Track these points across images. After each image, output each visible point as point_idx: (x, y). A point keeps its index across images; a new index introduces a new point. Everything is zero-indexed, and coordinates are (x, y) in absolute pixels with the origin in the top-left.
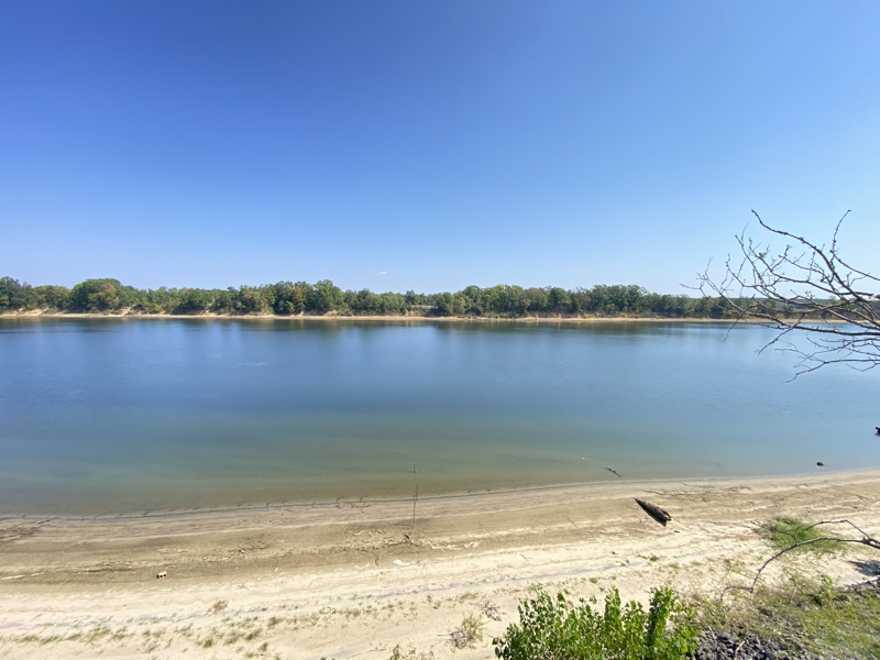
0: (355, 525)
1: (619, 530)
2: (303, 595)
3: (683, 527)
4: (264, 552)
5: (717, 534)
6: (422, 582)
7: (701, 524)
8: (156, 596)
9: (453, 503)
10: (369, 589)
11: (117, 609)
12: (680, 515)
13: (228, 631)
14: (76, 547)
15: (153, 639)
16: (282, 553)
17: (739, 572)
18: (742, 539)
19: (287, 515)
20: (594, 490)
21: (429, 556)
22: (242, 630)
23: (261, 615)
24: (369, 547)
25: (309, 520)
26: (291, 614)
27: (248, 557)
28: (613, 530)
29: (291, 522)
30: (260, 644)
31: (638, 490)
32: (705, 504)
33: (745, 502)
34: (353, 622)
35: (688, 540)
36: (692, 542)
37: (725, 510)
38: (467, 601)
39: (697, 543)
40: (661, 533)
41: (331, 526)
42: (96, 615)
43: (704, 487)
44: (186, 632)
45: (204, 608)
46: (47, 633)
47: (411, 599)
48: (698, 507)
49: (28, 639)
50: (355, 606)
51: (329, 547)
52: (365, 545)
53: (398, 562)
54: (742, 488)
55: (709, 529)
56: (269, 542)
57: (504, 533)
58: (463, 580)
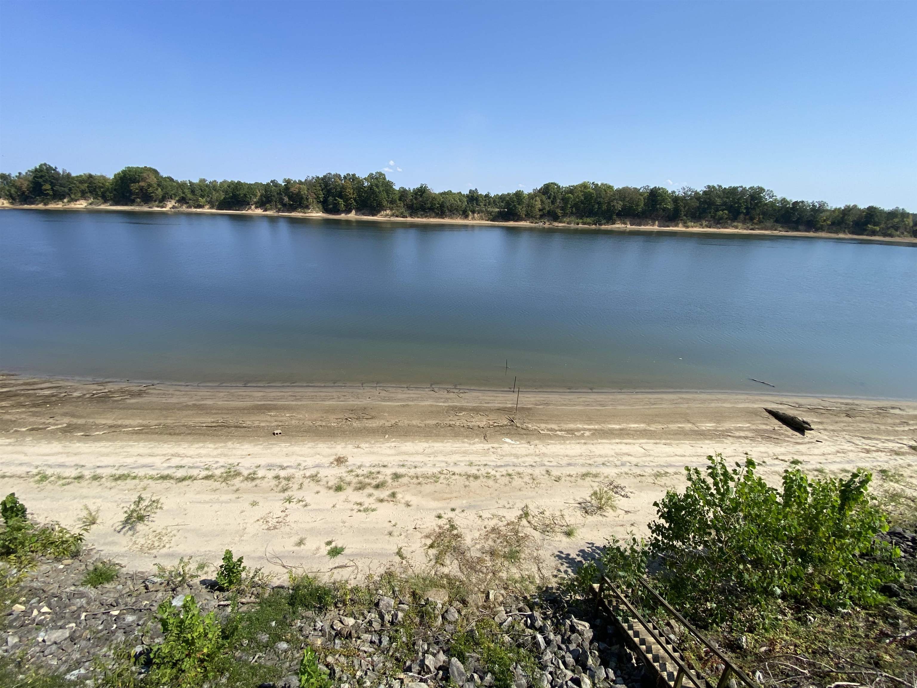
0: (456, 407)
1: (750, 434)
2: (419, 458)
3: (826, 438)
4: (370, 421)
5: (867, 447)
6: (537, 459)
7: (847, 437)
8: (276, 449)
9: (554, 398)
10: (484, 460)
11: (242, 457)
12: (820, 427)
13: (355, 480)
14: (187, 407)
15: (284, 482)
16: (388, 424)
17: (897, 482)
18: (897, 454)
19: (383, 394)
20: (713, 397)
21: (539, 439)
22: (367, 481)
23: (382, 470)
24: (474, 426)
25: (408, 399)
26: (412, 472)
27: (356, 424)
28: (742, 434)
29: (389, 400)
30: (389, 492)
31: (766, 401)
32: (850, 419)
33: (898, 421)
34: (474, 484)
35: (833, 449)
36: (838, 452)
37: (874, 426)
38: (588, 479)
39: (844, 453)
40: (800, 441)
41: (431, 406)
42: (222, 461)
43: (847, 404)
44: (314, 478)
45: (326, 461)
46: (180, 473)
47: (530, 471)
48: (842, 422)
49: (164, 478)
50: (473, 471)
51: (434, 422)
52: (469, 424)
53: (508, 440)
54: (893, 408)
55: (857, 442)
56: (373, 414)
57: (617, 427)
58: (581, 461)
